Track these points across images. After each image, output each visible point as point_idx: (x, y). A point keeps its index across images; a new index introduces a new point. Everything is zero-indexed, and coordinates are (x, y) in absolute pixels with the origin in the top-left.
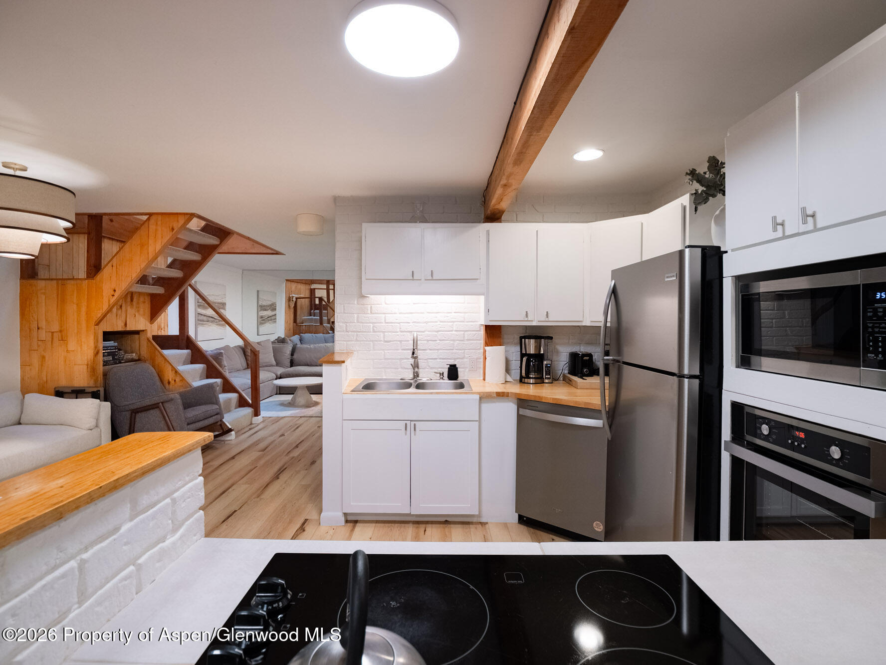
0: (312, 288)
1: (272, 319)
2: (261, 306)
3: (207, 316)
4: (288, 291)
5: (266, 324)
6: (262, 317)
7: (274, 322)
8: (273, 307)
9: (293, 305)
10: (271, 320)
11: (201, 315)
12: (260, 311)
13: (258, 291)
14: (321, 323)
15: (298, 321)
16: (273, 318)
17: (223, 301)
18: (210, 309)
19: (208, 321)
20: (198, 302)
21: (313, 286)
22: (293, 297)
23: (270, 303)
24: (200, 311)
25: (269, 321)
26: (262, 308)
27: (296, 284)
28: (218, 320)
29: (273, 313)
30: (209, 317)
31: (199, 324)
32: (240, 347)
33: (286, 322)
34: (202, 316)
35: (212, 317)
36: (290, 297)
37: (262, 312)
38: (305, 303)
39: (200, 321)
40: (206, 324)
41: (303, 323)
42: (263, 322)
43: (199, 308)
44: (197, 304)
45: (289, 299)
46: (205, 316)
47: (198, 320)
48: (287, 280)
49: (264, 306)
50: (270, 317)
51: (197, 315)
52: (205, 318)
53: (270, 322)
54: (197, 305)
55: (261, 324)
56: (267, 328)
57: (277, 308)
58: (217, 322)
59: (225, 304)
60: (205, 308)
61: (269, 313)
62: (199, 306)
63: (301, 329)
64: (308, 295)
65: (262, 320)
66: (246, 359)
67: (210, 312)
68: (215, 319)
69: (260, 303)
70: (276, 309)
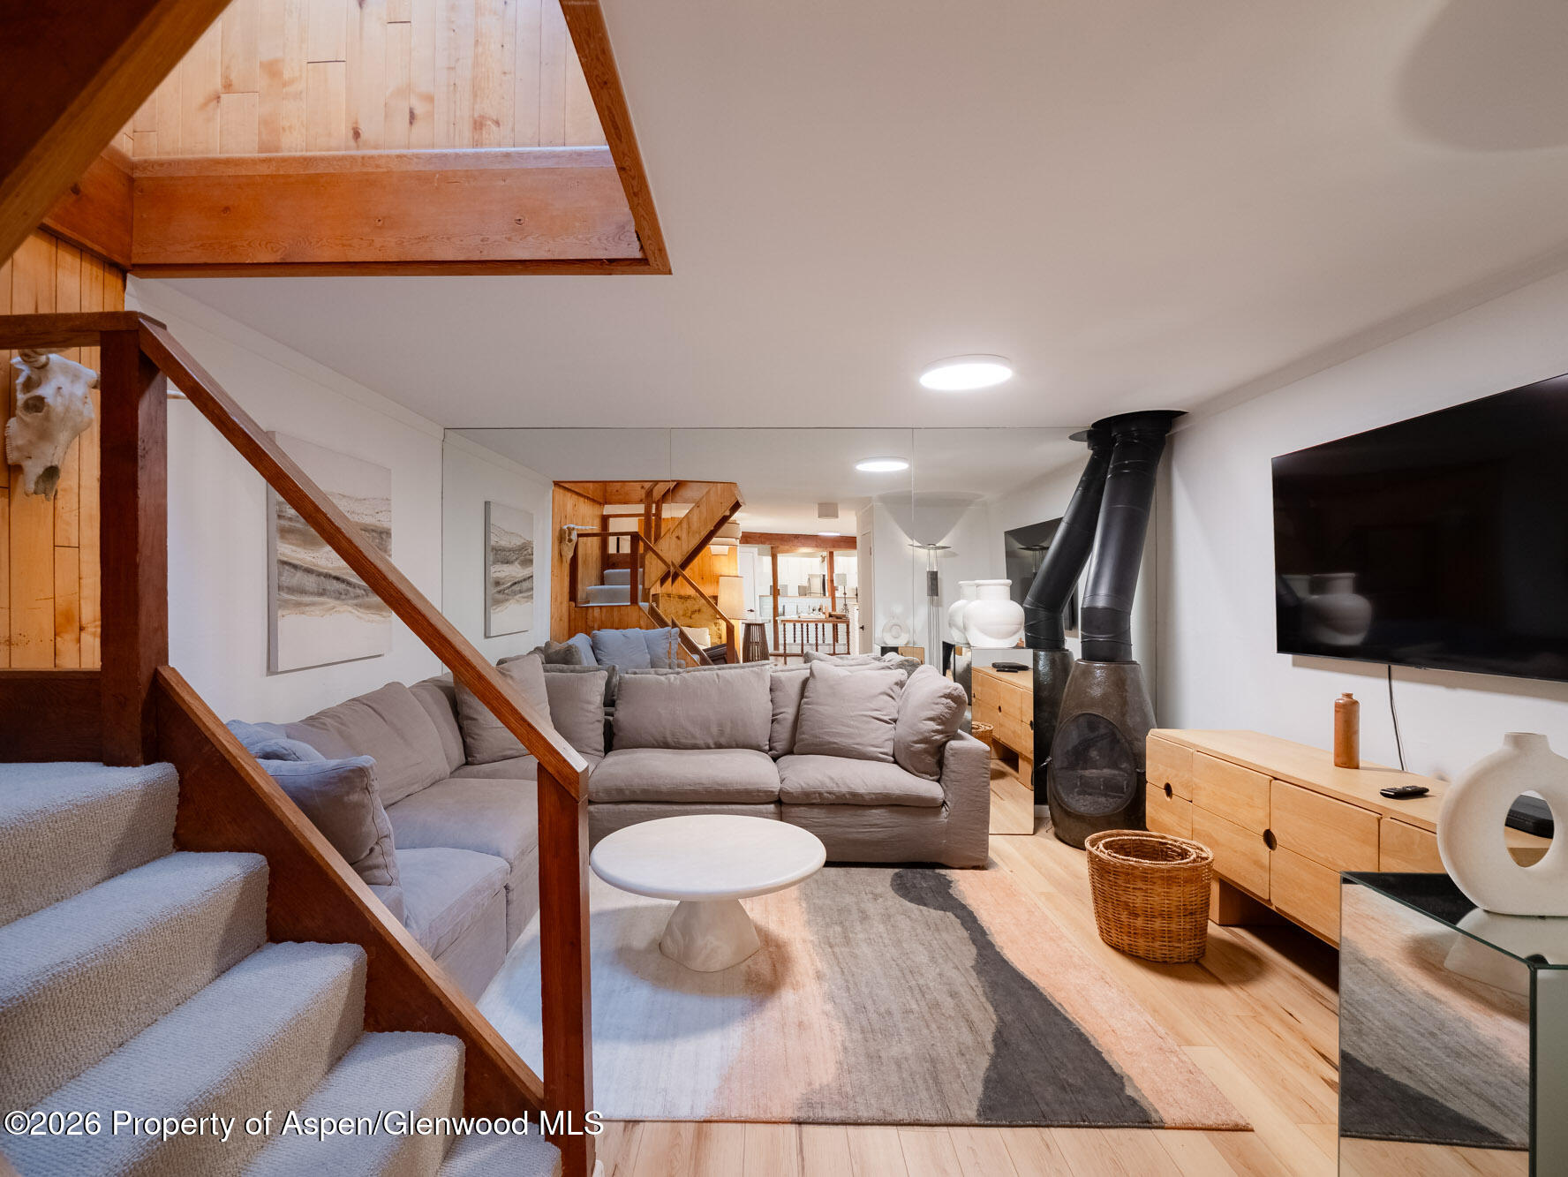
0: (604, 513)
1: (521, 588)
2: (496, 550)
3: (319, 574)
4: (558, 513)
5: (507, 604)
6: (497, 583)
7: (527, 597)
8: (523, 555)
9: (571, 554)
10: (521, 592)
11: (295, 567)
12: (494, 563)
13: (487, 504)
14: (634, 601)
15: (581, 595)
16: (525, 585)
17: (381, 521)
18: (329, 548)
19: (322, 593)
20: (280, 517)
21: (608, 510)
22: (570, 530)
23: (517, 542)
24: (289, 551)
25: (515, 593)
26: (496, 554)
27: (575, 497)
28: (359, 587)
29: (525, 572)
30: (328, 576)
31: (285, 604)
32: (436, 682)
33: (554, 599)
34: (299, 574)
35: (337, 579)
36: (562, 532)
37: (498, 567)
38: (591, 547)
39: (291, 590)
40: (313, 604)
41: (588, 602)
42: (500, 596)
43: (282, 537)
44: (275, 521)
45: (562, 537)
46: (308, 571)
47: (280, 588)
48: (557, 484)
49: (503, 550)
50: (519, 582)
51: (275, 568)
52: (310, 582)
53: (517, 597)
54: (274, 528)
55: (497, 602)
56: (509, 615)
57: (535, 558)
58: (357, 597)
59: (388, 533)
60: (307, 542)
61: (514, 571)
62: (284, 532)
63: (590, 617)
64: (596, 528)
65: (499, 592)
66: (461, 728)
67: (328, 559)
68: (349, 583)
69: (494, 540)
70: (531, 561)
